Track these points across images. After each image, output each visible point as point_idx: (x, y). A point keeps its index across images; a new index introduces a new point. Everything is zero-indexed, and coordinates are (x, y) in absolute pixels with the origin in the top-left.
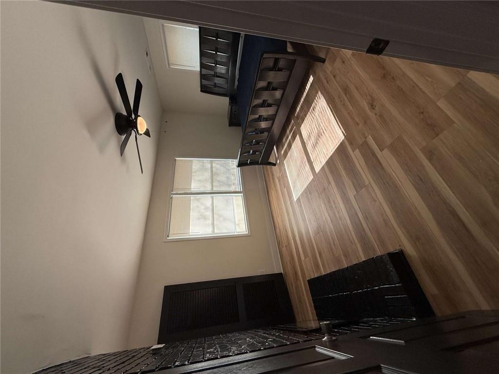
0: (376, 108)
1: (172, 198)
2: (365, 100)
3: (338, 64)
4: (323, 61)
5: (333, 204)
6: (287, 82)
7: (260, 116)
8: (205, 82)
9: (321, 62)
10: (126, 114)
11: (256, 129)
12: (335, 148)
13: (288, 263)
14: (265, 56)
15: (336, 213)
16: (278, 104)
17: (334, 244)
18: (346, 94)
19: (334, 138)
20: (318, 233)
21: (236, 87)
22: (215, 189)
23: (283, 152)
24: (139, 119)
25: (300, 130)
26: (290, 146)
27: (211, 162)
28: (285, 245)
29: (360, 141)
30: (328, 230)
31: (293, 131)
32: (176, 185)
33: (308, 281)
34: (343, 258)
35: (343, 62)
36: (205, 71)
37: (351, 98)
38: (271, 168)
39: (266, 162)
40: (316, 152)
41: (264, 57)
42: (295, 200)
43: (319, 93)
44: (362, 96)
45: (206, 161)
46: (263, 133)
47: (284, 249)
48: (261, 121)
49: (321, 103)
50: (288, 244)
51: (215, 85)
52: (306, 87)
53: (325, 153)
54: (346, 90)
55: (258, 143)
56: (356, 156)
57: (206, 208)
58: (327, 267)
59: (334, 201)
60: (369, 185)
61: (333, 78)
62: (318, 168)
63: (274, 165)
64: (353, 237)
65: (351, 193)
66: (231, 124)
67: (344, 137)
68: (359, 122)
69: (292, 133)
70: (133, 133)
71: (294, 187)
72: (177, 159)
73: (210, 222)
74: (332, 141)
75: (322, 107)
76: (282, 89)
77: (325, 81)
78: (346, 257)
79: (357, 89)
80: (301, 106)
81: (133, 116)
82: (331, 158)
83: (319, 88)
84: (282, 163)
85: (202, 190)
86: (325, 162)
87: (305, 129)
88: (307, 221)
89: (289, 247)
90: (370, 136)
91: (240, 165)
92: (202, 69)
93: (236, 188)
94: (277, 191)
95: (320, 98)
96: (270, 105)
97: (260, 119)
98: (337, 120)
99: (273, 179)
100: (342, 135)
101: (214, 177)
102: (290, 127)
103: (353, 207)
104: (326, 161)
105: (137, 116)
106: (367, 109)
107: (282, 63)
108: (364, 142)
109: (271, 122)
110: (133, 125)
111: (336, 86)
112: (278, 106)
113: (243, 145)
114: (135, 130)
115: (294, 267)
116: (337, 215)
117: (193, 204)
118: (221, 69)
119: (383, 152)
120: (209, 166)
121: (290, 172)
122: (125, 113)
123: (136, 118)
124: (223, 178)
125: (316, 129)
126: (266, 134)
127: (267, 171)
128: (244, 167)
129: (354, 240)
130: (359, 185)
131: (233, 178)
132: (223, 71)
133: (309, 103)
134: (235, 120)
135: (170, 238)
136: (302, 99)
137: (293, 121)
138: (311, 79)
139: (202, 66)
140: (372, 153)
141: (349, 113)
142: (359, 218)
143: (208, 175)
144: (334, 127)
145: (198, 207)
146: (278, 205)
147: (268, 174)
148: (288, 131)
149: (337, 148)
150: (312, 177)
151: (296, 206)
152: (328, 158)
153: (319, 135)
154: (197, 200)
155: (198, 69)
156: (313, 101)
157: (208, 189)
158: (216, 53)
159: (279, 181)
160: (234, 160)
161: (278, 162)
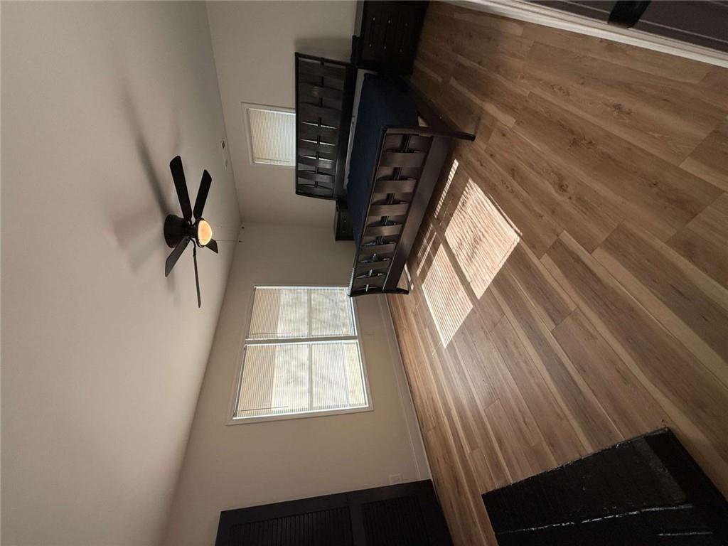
0: (568, 189)
1: (245, 349)
2: (548, 180)
3: (495, 138)
4: (472, 138)
5: (512, 347)
6: (421, 169)
7: (383, 218)
8: (301, 181)
9: (469, 139)
10: (182, 217)
11: (377, 238)
12: (506, 258)
13: (441, 460)
14: (389, 131)
15: (522, 364)
16: (409, 200)
17: (525, 422)
18: (513, 176)
19: (503, 241)
20: (493, 402)
21: (345, 187)
22: (315, 333)
23: (418, 272)
24: (202, 223)
25: (444, 237)
26: (429, 262)
27: (310, 293)
28: (431, 427)
29: (549, 242)
30: (509, 395)
31: (433, 239)
32: (253, 329)
33: (483, 496)
34: (547, 448)
35: (504, 135)
36: (302, 167)
37: (523, 181)
38: (402, 298)
39: (393, 288)
40: (474, 268)
41: (387, 132)
42: (445, 346)
43: (470, 181)
44: (542, 175)
45: (302, 290)
46: (388, 243)
47: (431, 435)
48: (384, 225)
49: (475, 196)
50: (438, 423)
51: (317, 185)
52: (449, 177)
53: (490, 267)
54: (513, 171)
55: (380, 259)
56: (546, 266)
57: (301, 365)
58: (517, 467)
59: (515, 343)
60: (578, 310)
61: (490, 159)
62: (479, 292)
63: (407, 292)
64: (560, 407)
65: (546, 327)
66: (339, 237)
67: (519, 239)
68: (542, 213)
69: (431, 243)
70: (191, 245)
71: (441, 325)
72: (257, 288)
73: (306, 388)
74: (500, 247)
75: (476, 200)
76: (414, 178)
77: (477, 164)
78: (553, 446)
79: (531, 166)
80: (443, 203)
81: (193, 220)
82: (501, 273)
83: (469, 174)
84: (418, 289)
85: (294, 335)
86: (491, 281)
87: (452, 234)
88: (469, 380)
89: (440, 429)
90: (565, 231)
91: (353, 294)
92: (299, 164)
93: (348, 332)
94: (412, 334)
95: (472, 188)
96: (397, 202)
97: (383, 222)
98: (504, 214)
99: (405, 314)
100: (516, 235)
101: (313, 316)
102: (428, 235)
103: (553, 351)
104: (493, 277)
105: (199, 218)
106: (553, 191)
107: (413, 143)
108: (555, 243)
109: (400, 226)
110: (192, 232)
111: (496, 168)
112: (410, 203)
113: (357, 262)
114: (194, 239)
115: (452, 468)
116: (524, 367)
117: (280, 360)
118: (325, 163)
119: (593, 254)
120: (305, 298)
121: (433, 302)
122: (181, 215)
123: (197, 224)
124: (326, 316)
125: (470, 232)
126: (392, 246)
127: (395, 303)
128: (359, 297)
129: (564, 414)
130: (557, 312)
131: (342, 314)
132: (328, 166)
133: (455, 196)
134: (344, 232)
135: (237, 418)
136: (444, 194)
137: (432, 226)
138: (456, 164)
139: (299, 159)
140: (573, 258)
141: (523, 203)
142: (566, 369)
143: (303, 311)
144: (500, 225)
145: (286, 362)
146: (417, 356)
147: (397, 308)
148: (425, 241)
149: (510, 256)
150: (472, 306)
151: (447, 357)
152: (495, 274)
153: (477, 241)
154: (286, 351)
155: (294, 164)
156: (462, 193)
157: (304, 333)
158: (318, 143)
159: (415, 316)
160: (344, 288)
161: (412, 287)
